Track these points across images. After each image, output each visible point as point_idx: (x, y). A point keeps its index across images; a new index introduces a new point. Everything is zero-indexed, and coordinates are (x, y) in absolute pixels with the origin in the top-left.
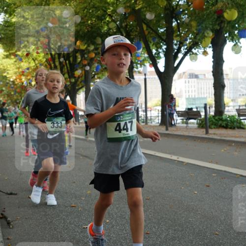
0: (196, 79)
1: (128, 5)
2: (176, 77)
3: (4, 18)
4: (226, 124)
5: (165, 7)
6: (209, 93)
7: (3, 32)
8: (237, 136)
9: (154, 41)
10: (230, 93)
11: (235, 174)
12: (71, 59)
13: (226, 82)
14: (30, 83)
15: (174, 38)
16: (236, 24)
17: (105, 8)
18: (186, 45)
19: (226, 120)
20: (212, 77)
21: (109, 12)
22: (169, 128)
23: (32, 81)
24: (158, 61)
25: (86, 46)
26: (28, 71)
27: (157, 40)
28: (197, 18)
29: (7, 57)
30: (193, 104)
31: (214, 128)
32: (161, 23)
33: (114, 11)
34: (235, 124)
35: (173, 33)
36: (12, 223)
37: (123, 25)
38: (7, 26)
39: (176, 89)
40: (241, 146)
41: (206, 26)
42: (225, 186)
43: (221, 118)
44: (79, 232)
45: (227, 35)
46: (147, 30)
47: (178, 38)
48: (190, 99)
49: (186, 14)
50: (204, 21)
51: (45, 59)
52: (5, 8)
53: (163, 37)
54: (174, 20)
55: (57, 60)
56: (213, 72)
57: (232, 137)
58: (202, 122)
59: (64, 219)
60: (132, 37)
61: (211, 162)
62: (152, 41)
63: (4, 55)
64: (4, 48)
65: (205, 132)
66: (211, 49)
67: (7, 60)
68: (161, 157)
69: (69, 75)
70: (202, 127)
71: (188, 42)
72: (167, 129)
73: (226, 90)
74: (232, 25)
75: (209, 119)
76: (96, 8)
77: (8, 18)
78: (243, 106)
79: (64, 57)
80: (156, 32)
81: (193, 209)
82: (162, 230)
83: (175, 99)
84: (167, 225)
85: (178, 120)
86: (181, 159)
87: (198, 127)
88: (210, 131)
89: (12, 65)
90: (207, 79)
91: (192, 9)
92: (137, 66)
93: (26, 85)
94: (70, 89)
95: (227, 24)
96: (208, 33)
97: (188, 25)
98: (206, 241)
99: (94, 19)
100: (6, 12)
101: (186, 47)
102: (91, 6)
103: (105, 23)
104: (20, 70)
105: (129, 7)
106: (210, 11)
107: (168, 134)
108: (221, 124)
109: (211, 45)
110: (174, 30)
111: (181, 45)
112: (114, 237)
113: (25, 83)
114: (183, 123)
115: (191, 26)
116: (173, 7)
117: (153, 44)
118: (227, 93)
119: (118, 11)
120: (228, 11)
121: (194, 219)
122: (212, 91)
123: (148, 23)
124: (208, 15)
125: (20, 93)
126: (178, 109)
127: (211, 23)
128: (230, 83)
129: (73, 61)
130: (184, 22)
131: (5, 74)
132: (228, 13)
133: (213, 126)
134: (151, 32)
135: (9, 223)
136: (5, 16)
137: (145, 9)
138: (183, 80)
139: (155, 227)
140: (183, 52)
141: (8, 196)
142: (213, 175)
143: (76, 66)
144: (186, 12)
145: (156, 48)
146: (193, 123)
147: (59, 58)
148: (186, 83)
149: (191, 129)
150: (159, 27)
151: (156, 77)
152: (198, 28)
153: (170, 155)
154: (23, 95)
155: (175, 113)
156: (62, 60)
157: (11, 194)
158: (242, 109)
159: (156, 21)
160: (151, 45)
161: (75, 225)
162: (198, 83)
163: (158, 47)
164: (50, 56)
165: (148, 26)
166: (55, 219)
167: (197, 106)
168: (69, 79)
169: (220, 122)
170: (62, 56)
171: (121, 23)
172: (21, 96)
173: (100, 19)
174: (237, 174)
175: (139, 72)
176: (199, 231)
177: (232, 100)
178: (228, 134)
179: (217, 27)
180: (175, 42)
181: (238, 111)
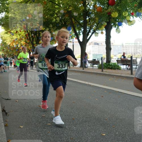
0: (97, 45)
1: (65, 9)
2: (88, 44)
3: (5, 14)
4: (111, 67)
5: (83, 10)
6: (104, 52)
7: (4, 21)
8: (117, 73)
9: (77, 26)
11: (115, 91)
12: (37, 35)
13: (112, 47)
14: (17, 46)
15: (87, 26)
16: (117, 19)
17: (54, 10)
18: (93, 29)
19: (112, 65)
20: (105, 45)
21: (56, 12)
22: (85, 69)
23: (18, 45)
24: (79, 36)
25: (44, 29)
26: (16, 40)
27: (79, 26)
28: (98, 16)
29: (6, 33)
30: (96, 57)
31: (106, 69)
32: (81, 18)
33: (59, 12)
34: (116, 67)
36: (8, 114)
37: (63, 18)
38: (7, 18)
39: (88, 50)
40: (119, 77)
41: (103, 20)
42: (110, 96)
43: (109, 64)
44: (40, 118)
45: (112, 24)
46: (74, 21)
47: (89, 26)
48: (95, 55)
49: (93, 14)
50: (102, 17)
51: (25, 35)
52: (6, 9)
53: (82, 25)
54: (87, 17)
55: (30, 35)
56: (106, 42)
57: (114, 73)
58: (100, 66)
59: (33, 112)
60: (67, 24)
61: (104, 85)
62: (76, 27)
63: (5, 32)
64: (5, 29)
65: (101, 71)
66: (105, 31)
67: (6, 35)
68: (80, 82)
69: (36, 42)
70: (100, 68)
71: (94, 27)
72: (83, 69)
73: (112, 51)
74: (115, 19)
75: (103, 64)
76: (50, 10)
77: (7, 14)
79: (34, 34)
80: (79, 23)
81: (95, 107)
82: (80, 117)
84: (83, 115)
85: (89, 65)
86: (90, 84)
87: (98, 68)
88: (104, 70)
89: (9, 37)
90: (103, 45)
91: (96, 12)
93: (15, 47)
95: (113, 19)
97: (94, 19)
98: (101, 123)
99: (49, 16)
100: (6, 11)
101: (93, 30)
102: (47, 9)
103: (54, 17)
104: (13, 40)
105: (66, 10)
106: (105, 13)
107: (84, 72)
108: (109, 67)
109: (105, 29)
110: (88, 21)
113: (15, 46)
114: (91, 66)
115: (96, 20)
116: (87, 10)
119: (60, 12)
121: (95, 112)
122: (105, 51)
123: (75, 17)
124: (104, 14)
125: (12, 51)
126: (89, 60)
127: (105, 19)
129: (38, 35)
130: (92, 18)
131: (5, 42)
132: (113, 14)
133: (105, 68)
134: (76, 22)
135: (6, 114)
136: (6, 13)
137: (73, 11)
138: (91, 46)
139: (77, 116)
140: (91, 32)
141: (6, 100)
142: (105, 91)
143: (39, 38)
145: (78, 30)
146: (96, 66)
147: (31, 34)
148: (92, 47)
149: (95, 69)
150: (80, 20)
151: (79, 44)
152: (99, 21)
153: (84, 82)
154: (14, 51)
156: (33, 35)
157: (8, 99)
158: (119, 60)
159: (79, 17)
160: (76, 28)
162: (98, 47)
163: (80, 30)
164: (27, 33)
165: (75, 19)
166: (29, 112)
167: (98, 58)
169: (109, 66)
170: (33, 33)
171: (62, 18)
172: (13, 52)
173: (52, 15)
175: (70, 42)
176: (98, 118)
177: (115, 56)
178: (113, 72)
179: (108, 21)
180: (88, 27)
181: (117, 61)
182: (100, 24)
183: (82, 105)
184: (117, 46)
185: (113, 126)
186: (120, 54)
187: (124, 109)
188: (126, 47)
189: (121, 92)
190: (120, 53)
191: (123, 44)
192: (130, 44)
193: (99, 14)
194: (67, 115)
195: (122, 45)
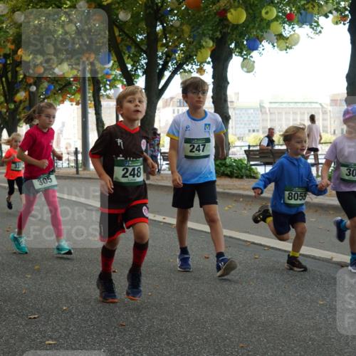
2: (160, 104)
4: (230, 171)
5: (145, 3)
9: (129, 51)
10: (236, 128)
11: (244, 241)
12: (10, 75)
13: (231, 112)
15: (159, 48)
17: (61, 3)
18: (175, 59)
19: (231, 166)
20: (212, 105)
21: (66, 8)
24: (135, 80)
27: (133, 50)
28: (191, 21)
32: (139, 26)
34: (243, 171)
35: (157, 42)
39: (160, 121)
40: (252, 201)
41: (203, 33)
43: (224, 162)
44: (24, 324)
45: (233, 46)
46: (120, 35)
49: (175, 15)
50: (200, 25)
53: (142, 47)
54: (158, 23)
56: (213, 97)
57: (240, 189)
62: (127, 52)
66: (211, 66)
69: (6, 98)
71: (177, 55)
72: (148, 178)
73: (230, 121)
76: (46, 2)
78: (254, 146)
80: (134, 41)
81: (187, 291)
82: (144, 320)
83: (159, 135)
84: (150, 313)
86: (169, 220)
91: (183, 8)
92: (105, 87)
94: (7, 118)
95: (232, 30)
96: (206, 42)
97: (178, 31)
98: (205, 335)
101: (175, 62)
105: (94, 1)
106: (209, 11)
107: (150, 185)
108: (224, 172)
110: (160, 35)
111: (168, 59)
112: (74, 332)
115: (182, 31)
116: (157, 4)
117: (129, 57)
118: (232, 127)
119: (78, 6)
120: (232, 10)
123: (121, 26)
124: (207, 16)
127: (210, 28)
128: (235, 114)
129: (12, 76)
130: (172, 26)
132: (232, 14)
134: (126, 38)
137: (117, 5)
138: (169, 109)
139: (133, 316)
140: (171, 69)
143: (16, 85)
144: (176, 12)
145: (132, 63)
148: (174, 110)
150: (137, 32)
152: (192, 34)
153: (153, 215)
155: (159, 154)
158: (253, 151)
159: (133, 23)
161: (18, 315)
163: (136, 62)
165: (121, 30)
168: (5, 104)
169: (222, 169)
174: (246, 241)
175: (108, 97)
176: (195, 321)
177: (239, 139)
178: (234, 185)
179: (218, 35)
180: (160, 54)
181: (248, 153)
182: (194, 43)
183: (148, 284)
184: (246, 109)
185: (242, 345)
186: (255, 134)
187: (270, 293)
188: (271, 113)
189: (261, 245)
190: (254, 131)
191: (264, 105)
192: (285, 105)
193: (194, 15)
194: (105, 315)
195: (259, 106)
